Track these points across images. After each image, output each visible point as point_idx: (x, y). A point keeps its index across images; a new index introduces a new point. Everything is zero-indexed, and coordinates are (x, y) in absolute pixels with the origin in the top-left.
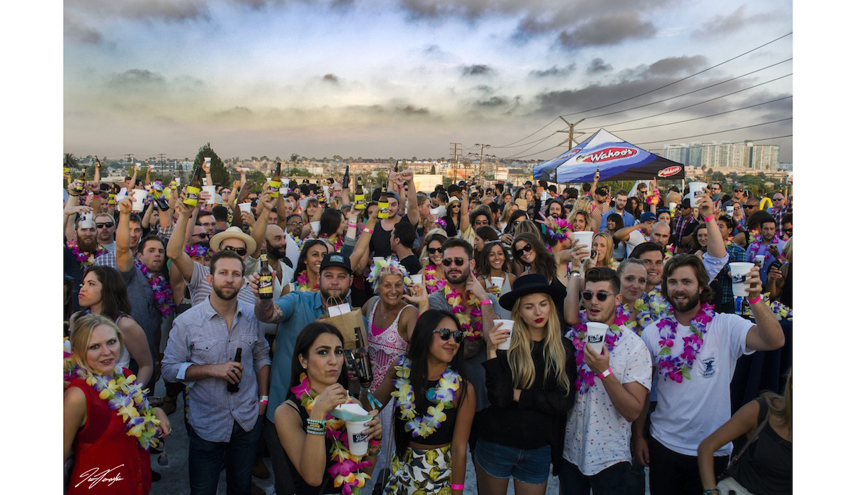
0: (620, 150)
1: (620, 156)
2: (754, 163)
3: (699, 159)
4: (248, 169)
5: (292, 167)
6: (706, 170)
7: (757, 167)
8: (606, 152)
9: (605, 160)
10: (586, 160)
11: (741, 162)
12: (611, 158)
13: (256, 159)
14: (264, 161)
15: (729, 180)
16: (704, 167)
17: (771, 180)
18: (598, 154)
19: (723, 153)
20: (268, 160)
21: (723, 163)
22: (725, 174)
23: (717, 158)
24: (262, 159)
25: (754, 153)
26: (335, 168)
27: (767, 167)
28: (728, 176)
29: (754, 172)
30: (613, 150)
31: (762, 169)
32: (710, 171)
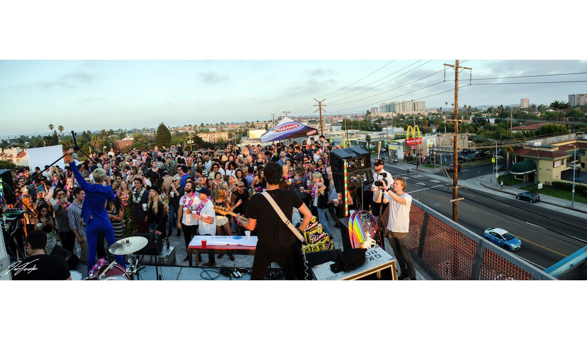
0: (292, 125)
1: (292, 128)
2: (416, 109)
3: (394, 109)
4: (182, 131)
5: (201, 128)
6: (397, 113)
7: (418, 111)
8: (286, 127)
9: (285, 130)
10: (276, 131)
11: (411, 109)
12: (288, 129)
13: (186, 126)
14: (190, 127)
15: (406, 117)
16: (396, 113)
17: (422, 116)
18: (282, 128)
19: (403, 106)
20: (191, 126)
21: (404, 110)
22: (404, 114)
23: (401, 108)
24: (189, 126)
25: (416, 105)
26: (221, 128)
27: (421, 110)
28: (406, 115)
29: (416, 113)
30: (289, 126)
31: (420, 112)
32: (399, 114)
